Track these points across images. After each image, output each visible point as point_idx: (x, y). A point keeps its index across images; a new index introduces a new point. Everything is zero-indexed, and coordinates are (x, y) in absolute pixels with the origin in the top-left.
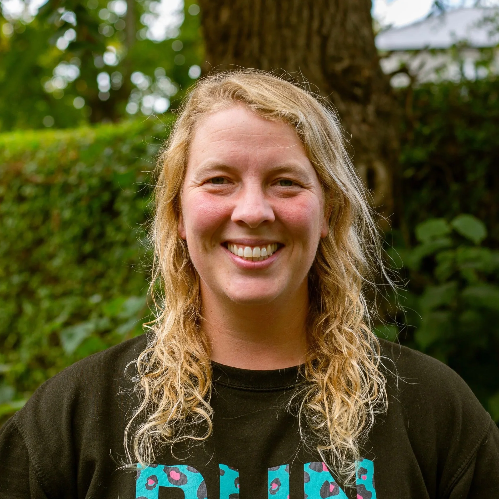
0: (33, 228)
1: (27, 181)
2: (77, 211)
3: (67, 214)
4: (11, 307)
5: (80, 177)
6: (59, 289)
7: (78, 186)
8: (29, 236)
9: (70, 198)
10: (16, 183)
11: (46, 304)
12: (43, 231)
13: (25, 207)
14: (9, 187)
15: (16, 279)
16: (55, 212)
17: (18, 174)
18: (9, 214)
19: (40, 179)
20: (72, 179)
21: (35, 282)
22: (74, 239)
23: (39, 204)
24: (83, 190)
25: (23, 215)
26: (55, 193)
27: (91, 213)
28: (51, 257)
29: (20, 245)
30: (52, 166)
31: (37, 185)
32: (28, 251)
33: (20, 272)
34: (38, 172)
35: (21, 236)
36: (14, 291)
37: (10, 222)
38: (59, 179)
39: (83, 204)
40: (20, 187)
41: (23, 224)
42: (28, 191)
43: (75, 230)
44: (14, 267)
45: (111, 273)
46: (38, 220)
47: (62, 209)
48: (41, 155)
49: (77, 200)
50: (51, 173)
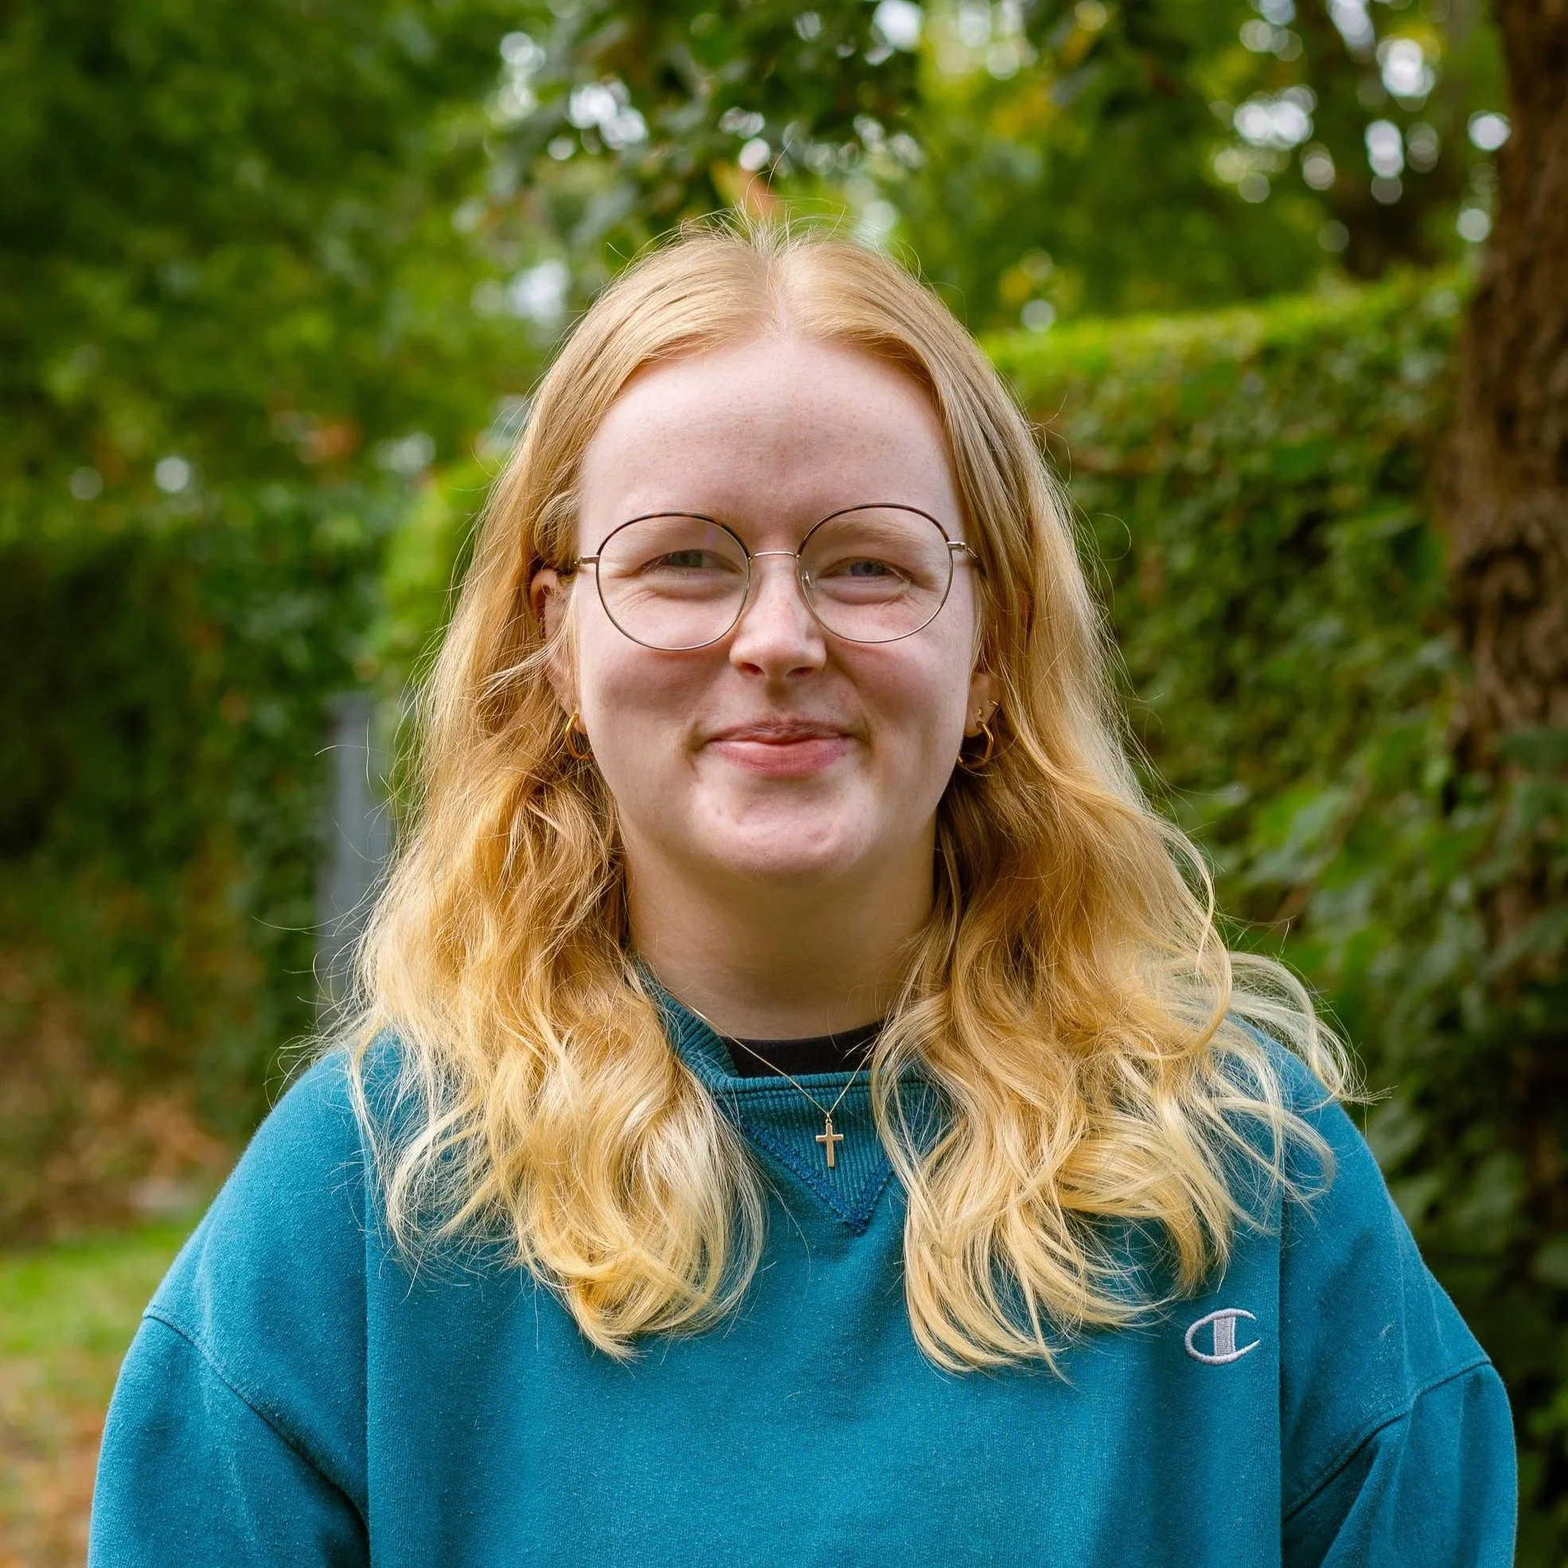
2: (1209, 548)
3: (1183, 558)
5: (1218, 452)
7: (1211, 477)
9: (1191, 511)
16: (1150, 553)
19: (1107, 459)
20: (1196, 458)
22: (1204, 628)
23: (1106, 529)
24: (1226, 489)
26: (1149, 498)
27: (1248, 556)
28: (1143, 680)
30: (1140, 421)
31: (1100, 477)
34: (1100, 441)
38: (1160, 459)
39: (1226, 529)
43: (1205, 604)
45: (1307, 723)
47: (1169, 543)
48: (1113, 391)
49: (1212, 517)
50: (1137, 443)
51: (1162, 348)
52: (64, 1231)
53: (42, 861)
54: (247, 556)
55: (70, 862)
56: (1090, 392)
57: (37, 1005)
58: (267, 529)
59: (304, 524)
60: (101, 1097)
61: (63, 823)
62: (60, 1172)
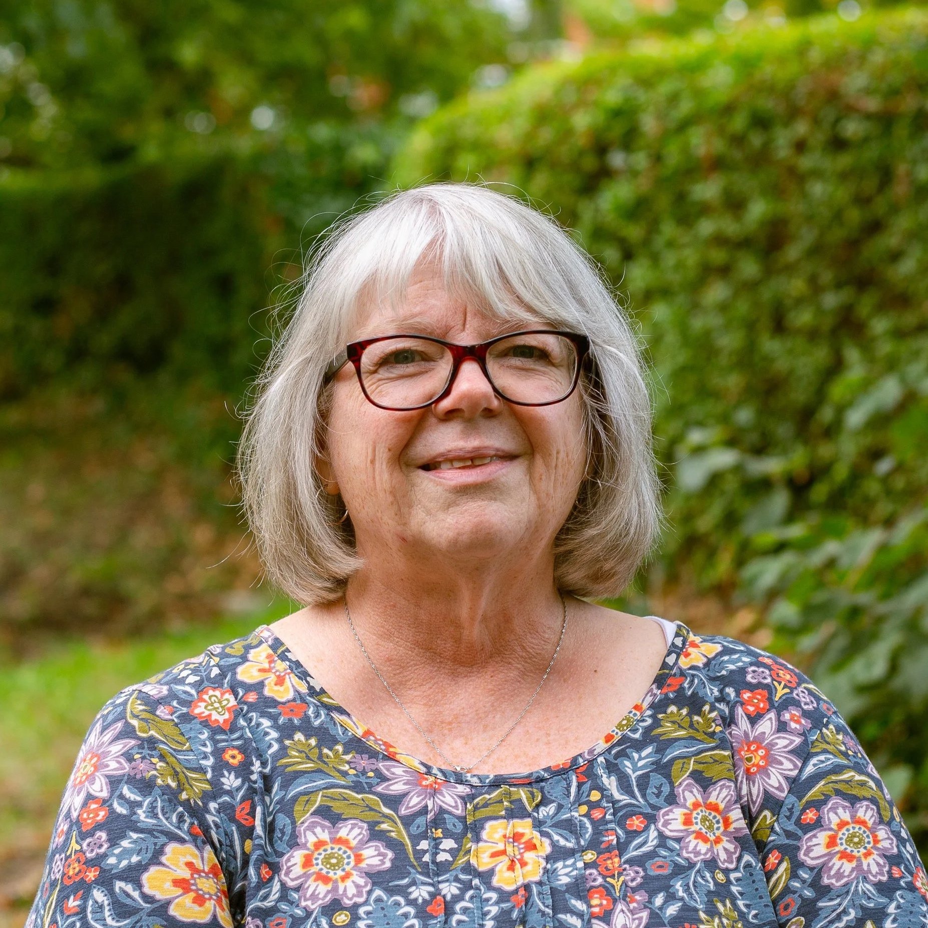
0: (863, 201)
1: (849, 110)
3: (924, 171)
4: (821, 355)
6: (910, 319)
8: (854, 216)
10: (829, 114)
11: (885, 348)
12: (880, 206)
13: (845, 161)
14: (816, 121)
15: (831, 300)
16: (902, 169)
17: (833, 96)
18: (817, 174)
19: (873, 104)
21: (865, 305)
23: (872, 153)
25: (844, 176)
26: (902, 131)
28: (895, 256)
29: (837, 235)
30: (896, 78)
31: (868, 116)
32: (853, 244)
33: (839, 285)
34: (868, 91)
35: (838, 216)
36: (827, 323)
37: (817, 189)
38: (909, 104)
40: (837, 121)
41: (842, 194)
42: (852, 128)
44: (827, 276)
46: (870, 185)
47: (914, 162)
48: (878, 57)
50: (894, 93)
51: (911, 28)
52: (176, 625)
53: (164, 377)
54: (300, 170)
55: (183, 377)
56: (862, 58)
57: (159, 474)
58: (314, 153)
59: (339, 149)
60: (202, 535)
61: (178, 351)
62: (174, 586)
